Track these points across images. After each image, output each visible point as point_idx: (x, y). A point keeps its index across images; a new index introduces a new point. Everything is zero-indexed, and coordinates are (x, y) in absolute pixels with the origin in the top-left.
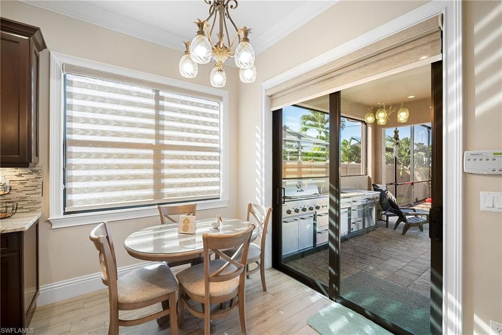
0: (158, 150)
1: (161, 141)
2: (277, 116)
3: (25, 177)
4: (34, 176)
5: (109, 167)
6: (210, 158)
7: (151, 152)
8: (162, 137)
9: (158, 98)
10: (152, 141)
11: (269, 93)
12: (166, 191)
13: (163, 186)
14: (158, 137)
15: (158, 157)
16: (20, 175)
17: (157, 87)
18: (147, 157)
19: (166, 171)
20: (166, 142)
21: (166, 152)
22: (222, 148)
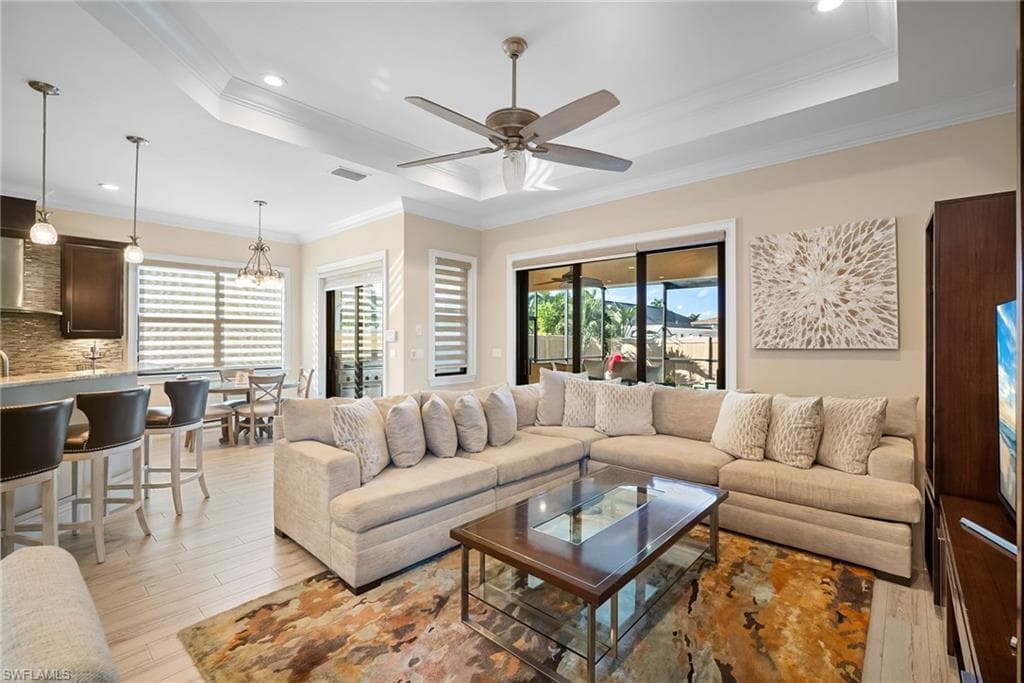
0: (218, 324)
1: (221, 316)
2: (330, 295)
3: (111, 346)
4: (117, 345)
5: (174, 339)
6: (270, 330)
7: (212, 326)
8: (223, 312)
9: (218, 278)
10: (213, 317)
11: (323, 276)
12: (225, 359)
13: (222, 355)
14: (218, 312)
15: (218, 330)
16: (106, 345)
17: (216, 269)
18: (208, 330)
19: (225, 342)
20: (226, 317)
21: (225, 326)
22: (283, 321)
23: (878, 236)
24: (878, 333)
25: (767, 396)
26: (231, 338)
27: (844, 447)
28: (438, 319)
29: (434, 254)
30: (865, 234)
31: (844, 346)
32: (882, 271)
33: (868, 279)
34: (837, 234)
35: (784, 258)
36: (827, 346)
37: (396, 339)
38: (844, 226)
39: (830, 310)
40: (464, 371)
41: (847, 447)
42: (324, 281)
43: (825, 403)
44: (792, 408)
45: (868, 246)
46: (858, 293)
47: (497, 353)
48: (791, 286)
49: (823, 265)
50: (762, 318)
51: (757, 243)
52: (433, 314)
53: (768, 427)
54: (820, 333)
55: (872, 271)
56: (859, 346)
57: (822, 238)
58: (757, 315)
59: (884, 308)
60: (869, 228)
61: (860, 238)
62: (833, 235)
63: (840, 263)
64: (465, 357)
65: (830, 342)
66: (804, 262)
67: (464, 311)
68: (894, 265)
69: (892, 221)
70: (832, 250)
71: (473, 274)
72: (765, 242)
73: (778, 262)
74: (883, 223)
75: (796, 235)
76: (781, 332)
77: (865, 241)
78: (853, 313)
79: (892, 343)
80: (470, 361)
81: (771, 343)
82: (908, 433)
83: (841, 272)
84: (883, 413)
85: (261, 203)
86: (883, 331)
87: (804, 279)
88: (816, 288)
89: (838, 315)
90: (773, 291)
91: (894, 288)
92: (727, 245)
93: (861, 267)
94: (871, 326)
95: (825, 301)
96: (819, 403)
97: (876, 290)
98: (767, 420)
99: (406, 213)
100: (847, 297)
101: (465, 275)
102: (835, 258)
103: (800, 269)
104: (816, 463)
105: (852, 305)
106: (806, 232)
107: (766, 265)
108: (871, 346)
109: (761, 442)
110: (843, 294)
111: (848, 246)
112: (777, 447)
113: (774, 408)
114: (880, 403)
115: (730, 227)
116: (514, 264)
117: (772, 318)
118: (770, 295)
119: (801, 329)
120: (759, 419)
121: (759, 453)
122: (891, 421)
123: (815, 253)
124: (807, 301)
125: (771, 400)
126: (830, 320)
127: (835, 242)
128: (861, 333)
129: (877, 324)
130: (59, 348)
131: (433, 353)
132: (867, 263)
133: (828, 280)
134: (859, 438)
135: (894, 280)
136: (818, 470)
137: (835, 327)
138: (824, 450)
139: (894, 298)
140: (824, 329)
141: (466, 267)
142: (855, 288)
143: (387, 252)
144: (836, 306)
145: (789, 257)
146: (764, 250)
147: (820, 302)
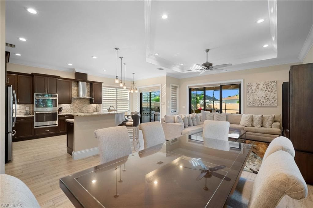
0: (116, 100)
2: (141, 94)
4: (100, 105)
6: (126, 102)
14: (116, 98)
15: (116, 102)
17: (116, 88)
18: (114, 102)
21: (118, 101)
22: (129, 100)
23: (273, 84)
24: (273, 103)
25: (252, 115)
26: (119, 104)
27: (267, 123)
28: (172, 99)
29: (171, 85)
30: (271, 84)
31: (266, 105)
32: (274, 91)
33: (271, 92)
34: (265, 83)
35: (254, 88)
36: (263, 105)
37: (164, 104)
38: (266, 82)
39: (263, 98)
40: (176, 111)
41: (268, 123)
42: (140, 90)
43: (263, 116)
44: (257, 117)
45: (271, 86)
46: (269, 95)
47: (184, 107)
48: (255, 93)
49: (262, 89)
50: (249, 100)
51: (248, 84)
52: (171, 98)
53: (252, 120)
54: (261, 103)
55: (272, 91)
56: (269, 105)
57: (262, 84)
58: (248, 99)
59: (274, 98)
60: (271, 82)
61: (270, 84)
62: (264, 83)
63: (266, 89)
64: (176, 108)
65: (263, 104)
66: (258, 88)
67: (176, 97)
68: (276, 90)
69: (276, 81)
70: (264, 86)
71: (178, 89)
72: (250, 84)
73: (253, 88)
74: (274, 82)
75: (256, 83)
76: (253, 102)
77: (270, 85)
78: (268, 99)
79: (276, 105)
80: (177, 109)
81: (251, 105)
82: (279, 121)
83: (266, 91)
84: (274, 117)
85: (134, 73)
86: (274, 102)
87: (258, 92)
88: (261, 94)
89: (265, 99)
90: (252, 94)
91: (276, 94)
92: (241, 84)
93: (270, 90)
94: (272, 101)
95: (262, 96)
96: (263, 115)
97: (272, 94)
98: (252, 119)
99: (167, 76)
100: (267, 96)
101: (176, 89)
102: (264, 88)
103: (257, 90)
104: (262, 127)
105: (268, 97)
106: (259, 83)
107: (250, 89)
108: (272, 105)
109: (251, 123)
110: (266, 95)
111: (267, 86)
112: (254, 124)
113: (253, 117)
114: (274, 116)
115: (242, 81)
116: (189, 87)
117: (251, 100)
118: (251, 95)
119: (257, 102)
120: (251, 119)
121: (251, 125)
122: (276, 119)
123: (260, 87)
124: (259, 96)
125: (253, 115)
126: (263, 100)
127: (264, 85)
128: (269, 103)
129: (273, 101)
130: (89, 106)
131: (171, 107)
132: (271, 89)
133: (263, 92)
134: (270, 121)
135: (276, 93)
136: (262, 128)
137: (264, 102)
138: (263, 124)
139: (276, 96)
140: (262, 102)
141: (176, 87)
142: (268, 94)
143: (161, 84)
144: (265, 97)
145: (255, 88)
146: (250, 86)
147: (261, 97)
